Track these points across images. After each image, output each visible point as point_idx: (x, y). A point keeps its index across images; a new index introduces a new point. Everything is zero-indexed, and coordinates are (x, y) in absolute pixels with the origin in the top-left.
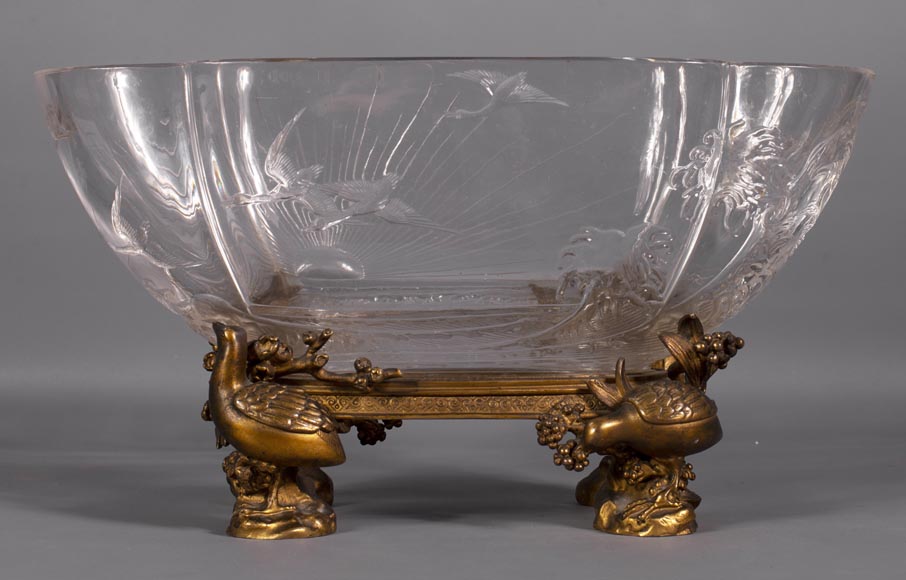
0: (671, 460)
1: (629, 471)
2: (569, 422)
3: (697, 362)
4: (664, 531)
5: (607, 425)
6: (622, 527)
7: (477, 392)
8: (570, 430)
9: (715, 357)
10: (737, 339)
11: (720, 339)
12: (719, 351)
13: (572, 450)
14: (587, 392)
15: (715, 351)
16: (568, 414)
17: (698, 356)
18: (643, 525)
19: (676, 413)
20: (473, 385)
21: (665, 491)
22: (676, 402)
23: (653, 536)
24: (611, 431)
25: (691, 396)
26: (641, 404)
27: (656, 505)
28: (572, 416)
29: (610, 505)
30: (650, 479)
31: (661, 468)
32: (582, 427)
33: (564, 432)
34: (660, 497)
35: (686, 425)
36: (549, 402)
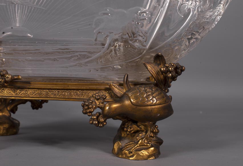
0: (147, 123)
1: (127, 128)
2: (98, 103)
3: (162, 77)
4: (141, 157)
5: (115, 106)
6: (122, 155)
7: (58, 88)
8: (98, 107)
9: (170, 75)
10: (182, 67)
11: (173, 66)
12: (172, 72)
13: (98, 117)
14: (109, 90)
15: (170, 72)
16: (98, 99)
17: (162, 74)
18: (131, 154)
19: (148, 101)
20: (56, 85)
21: (143, 138)
22: (149, 95)
23: (135, 160)
24: (116, 108)
25: (157, 93)
26: (131, 96)
27: (138, 145)
28: (99, 100)
29: (119, 143)
30: (137, 132)
31: (142, 127)
32: (103, 106)
33: (95, 108)
34: (140, 141)
35: (153, 107)
36: (91, 93)
